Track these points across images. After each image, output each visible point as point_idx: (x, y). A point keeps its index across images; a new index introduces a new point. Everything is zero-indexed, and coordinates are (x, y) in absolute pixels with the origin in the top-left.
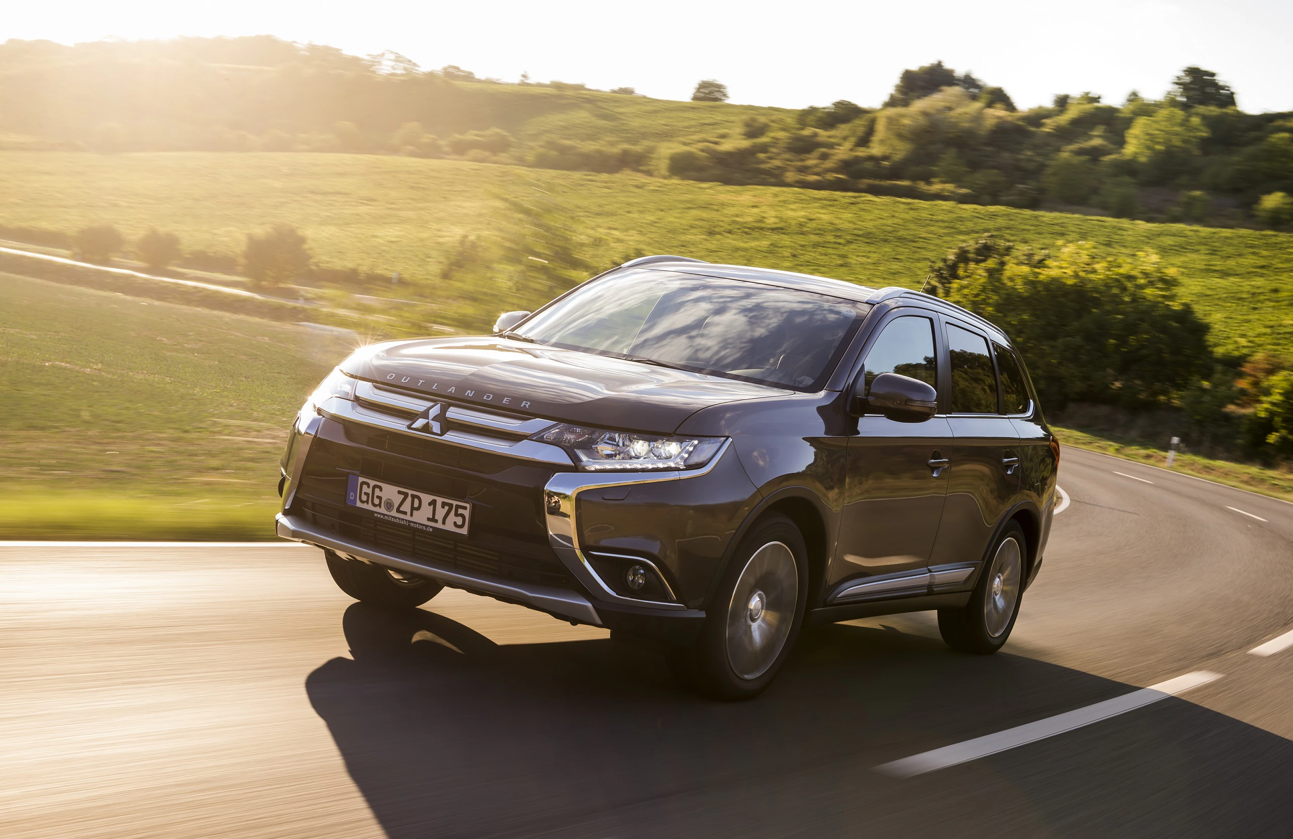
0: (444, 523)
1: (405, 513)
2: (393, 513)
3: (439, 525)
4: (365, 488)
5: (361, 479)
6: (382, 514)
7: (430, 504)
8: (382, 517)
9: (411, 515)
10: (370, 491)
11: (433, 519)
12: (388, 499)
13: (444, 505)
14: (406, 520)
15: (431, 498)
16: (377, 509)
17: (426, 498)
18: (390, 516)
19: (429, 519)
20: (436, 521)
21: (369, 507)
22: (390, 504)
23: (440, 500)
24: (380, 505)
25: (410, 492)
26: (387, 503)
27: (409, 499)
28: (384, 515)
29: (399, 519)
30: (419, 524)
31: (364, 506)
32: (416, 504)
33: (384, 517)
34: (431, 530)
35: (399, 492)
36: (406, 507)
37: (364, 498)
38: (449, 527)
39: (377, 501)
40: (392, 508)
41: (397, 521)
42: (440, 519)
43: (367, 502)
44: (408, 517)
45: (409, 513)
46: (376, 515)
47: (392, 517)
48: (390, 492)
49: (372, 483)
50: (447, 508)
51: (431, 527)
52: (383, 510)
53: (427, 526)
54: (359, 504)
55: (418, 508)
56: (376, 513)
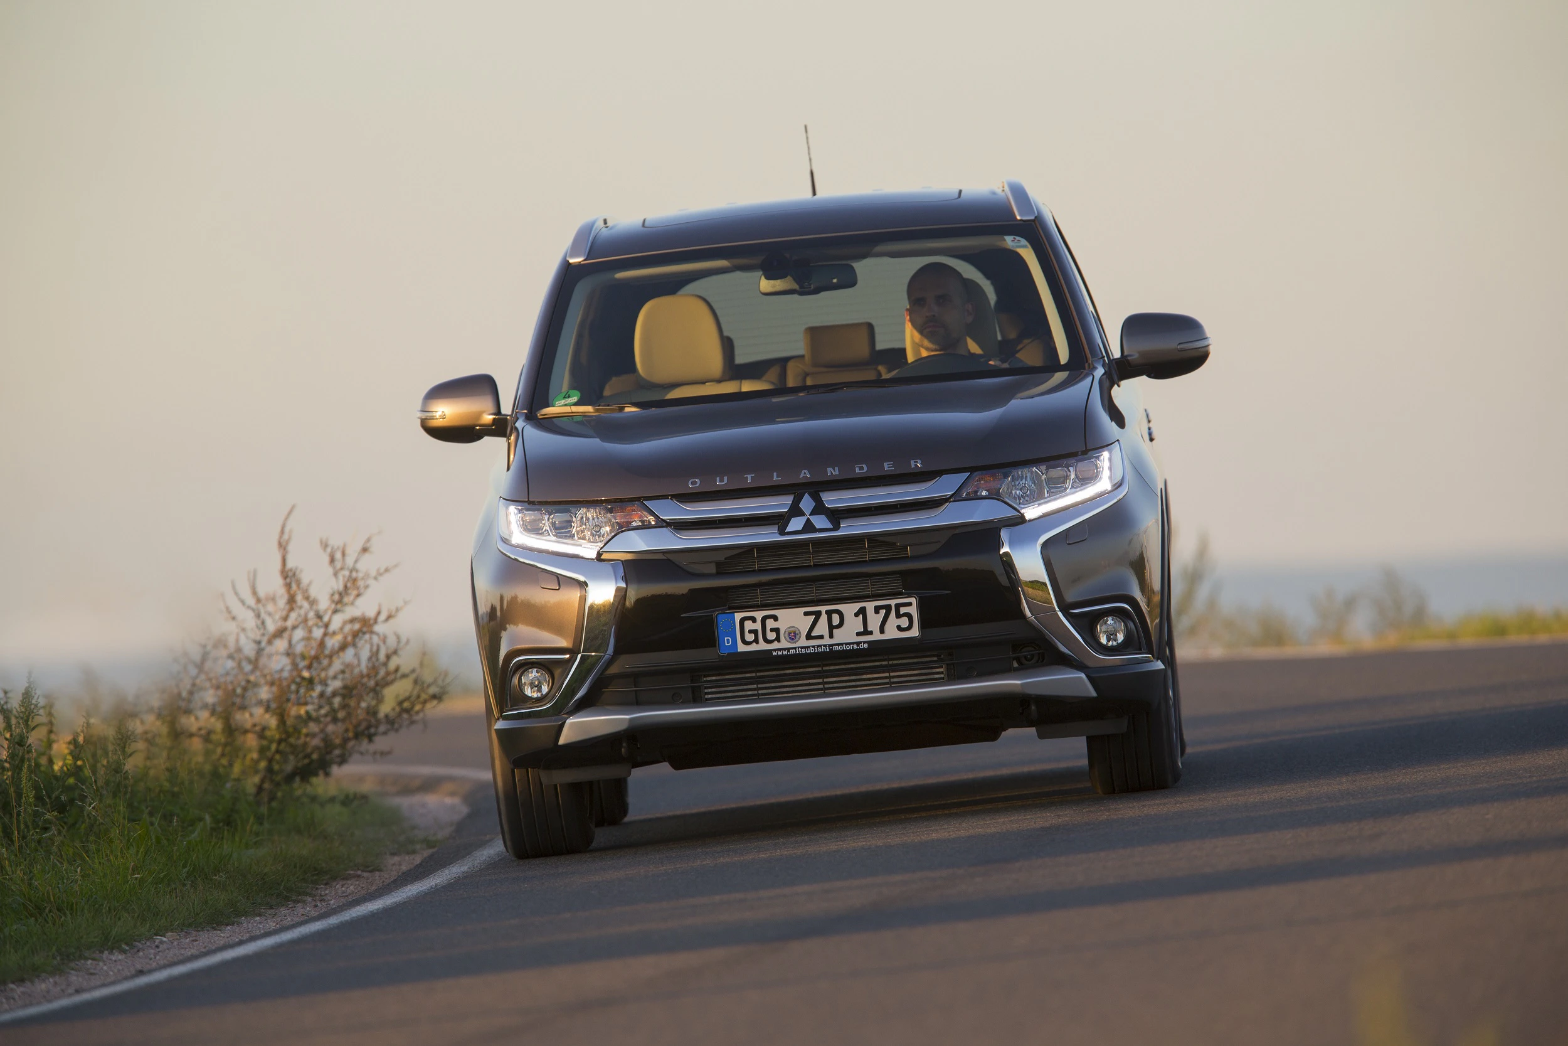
0: (882, 631)
1: (821, 637)
2: (803, 642)
3: (877, 636)
4: (749, 625)
5: (738, 616)
6: (785, 649)
7: (857, 615)
8: (785, 652)
9: (831, 636)
10: (758, 626)
11: (866, 632)
12: (789, 628)
13: (877, 610)
14: (825, 646)
15: (856, 606)
16: (775, 645)
17: (849, 609)
18: (799, 648)
19: (858, 634)
20: (871, 633)
21: (763, 646)
22: (795, 633)
23: (870, 606)
24: (778, 639)
25: (823, 609)
26: (790, 634)
27: (824, 618)
28: (788, 649)
29: (813, 647)
30: (846, 644)
31: (753, 647)
32: (836, 620)
33: (789, 651)
34: (866, 646)
35: (806, 614)
36: (822, 628)
37: (750, 637)
38: (892, 633)
39: (771, 636)
40: (798, 637)
41: (812, 650)
42: (877, 631)
43: (756, 641)
44: (827, 641)
45: (826, 634)
46: (774, 653)
47: (802, 648)
48: (792, 619)
49: (759, 615)
50: (883, 612)
51: (864, 642)
52: (784, 643)
53: (858, 644)
54: (742, 648)
55: (840, 625)
56: (775, 650)
